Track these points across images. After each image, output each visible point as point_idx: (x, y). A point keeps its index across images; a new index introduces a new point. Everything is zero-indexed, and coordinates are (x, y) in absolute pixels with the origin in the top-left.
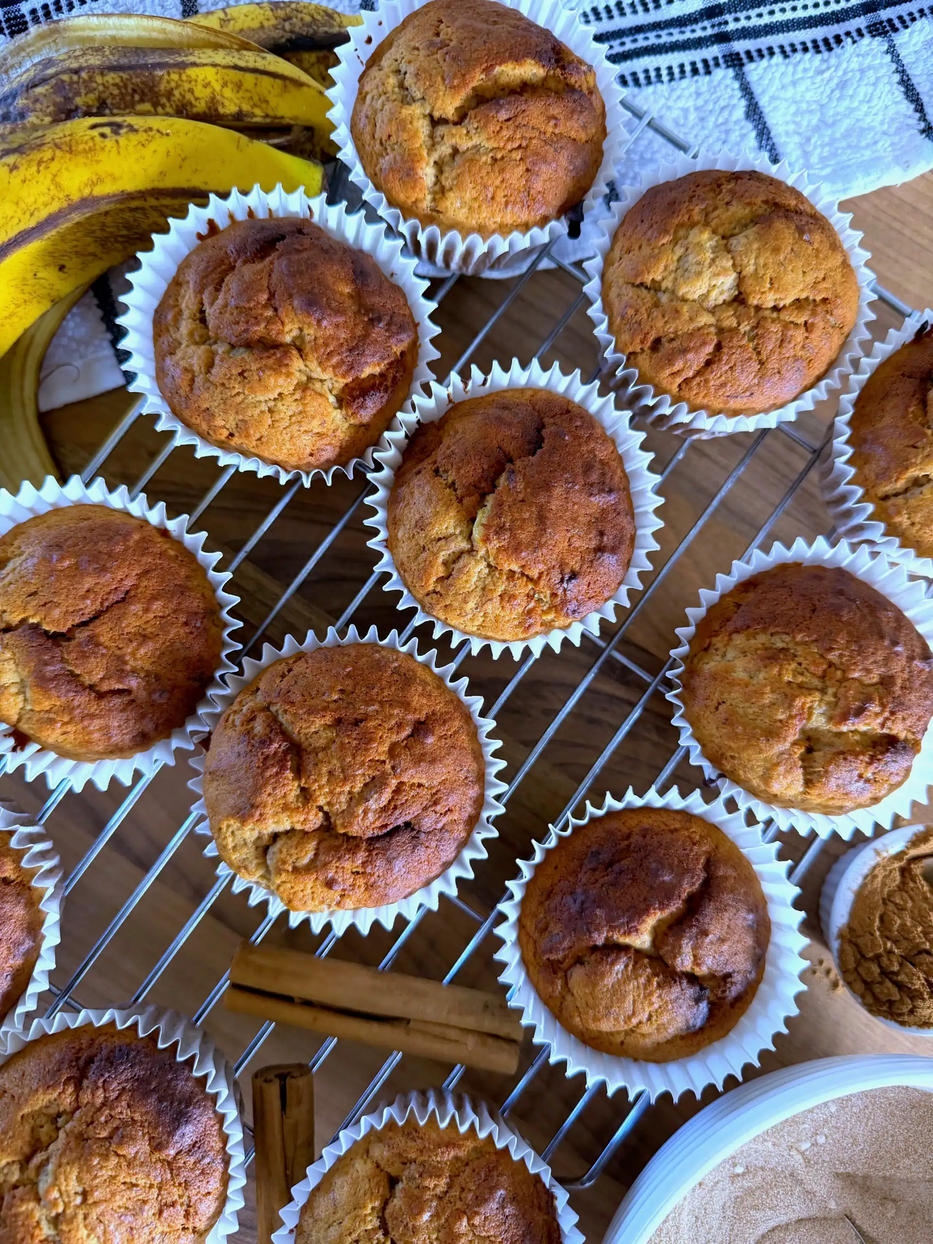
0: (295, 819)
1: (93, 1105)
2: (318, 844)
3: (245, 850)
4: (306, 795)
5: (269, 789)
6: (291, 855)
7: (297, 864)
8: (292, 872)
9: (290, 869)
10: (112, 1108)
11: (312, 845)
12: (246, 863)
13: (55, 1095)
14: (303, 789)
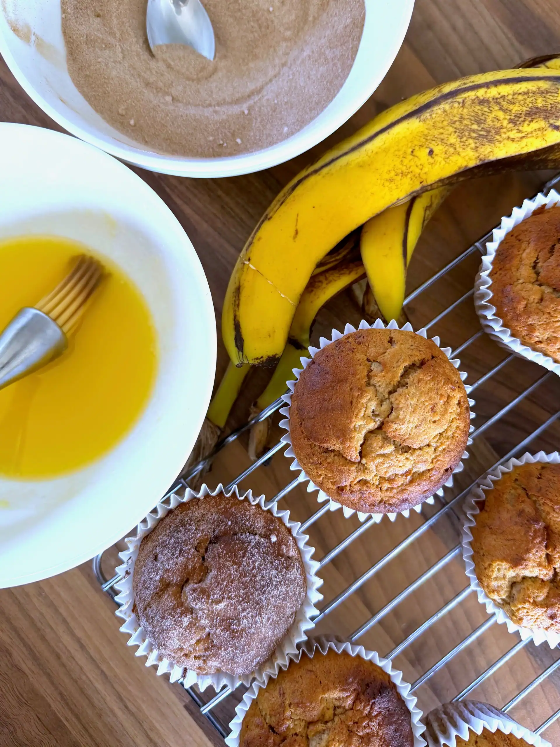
0: (542, 573)
1: (362, 713)
2: (549, 590)
3: (503, 582)
4: (549, 558)
5: (534, 551)
6: (534, 593)
7: (536, 600)
8: (532, 603)
9: (532, 601)
10: (371, 720)
11: (545, 591)
12: (500, 589)
13: (345, 696)
14: (548, 555)
